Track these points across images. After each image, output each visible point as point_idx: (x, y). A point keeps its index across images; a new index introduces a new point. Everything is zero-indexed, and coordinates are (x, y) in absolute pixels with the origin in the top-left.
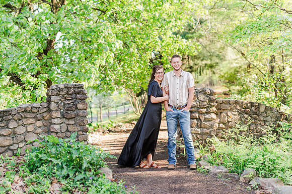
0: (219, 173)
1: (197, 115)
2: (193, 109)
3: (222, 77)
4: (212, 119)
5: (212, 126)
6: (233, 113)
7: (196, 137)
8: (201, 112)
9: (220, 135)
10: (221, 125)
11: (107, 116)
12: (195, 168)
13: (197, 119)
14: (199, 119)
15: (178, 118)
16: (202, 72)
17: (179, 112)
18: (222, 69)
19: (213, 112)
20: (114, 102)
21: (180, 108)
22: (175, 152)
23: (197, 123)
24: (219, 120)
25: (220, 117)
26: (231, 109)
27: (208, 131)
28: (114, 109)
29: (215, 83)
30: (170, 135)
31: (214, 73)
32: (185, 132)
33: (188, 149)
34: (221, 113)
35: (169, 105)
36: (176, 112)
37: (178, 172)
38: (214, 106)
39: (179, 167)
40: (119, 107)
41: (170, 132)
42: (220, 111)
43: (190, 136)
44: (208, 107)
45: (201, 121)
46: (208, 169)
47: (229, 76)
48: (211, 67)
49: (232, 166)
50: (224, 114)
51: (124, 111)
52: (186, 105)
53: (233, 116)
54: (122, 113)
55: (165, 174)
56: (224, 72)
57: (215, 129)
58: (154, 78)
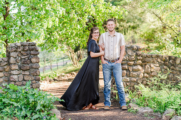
0: (145, 112)
1: (126, 67)
2: (124, 62)
3: (142, 36)
4: (138, 70)
5: (138, 76)
6: (155, 65)
7: (126, 84)
8: (129, 64)
9: (145, 82)
10: (146, 75)
11: (49, 68)
12: (126, 108)
13: (126, 70)
14: (128, 70)
15: (112, 70)
16: (126, 32)
17: (113, 64)
18: (142, 29)
19: (139, 65)
20: (55, 57)
21: (113, 61)
22: (109, 96)
23: (127, 73)
24: (144, 70)
25: (145, 68)
26: (153, 62)
27: (135, 80)
28: (55, 62)
29: (136, 41)
30: (106, 83)
31: (136, 33)
32: (118, 80)
33: (120, 94)
34: (145, 65)
35: (105, 59)
36: (110, 65)
37: (112, 112)
38: (140, 59)
39: (113, 108)
40: (59, 61)
41: (106, 80)
42: (145, 63)
43: (122, 84)
44: (135, 60)
45: (130, 72)
46: (136, 110)
47: (148, 35)
48: (134, 28)
49: (155, 107)
50: (148, 66)
51: (63, 64)
52: (119, 59)
53: (155, 68)
54: (61, 65)
55: (103, 114)
56: (144, 32)
57: (141, 78)
58: (92, 37)
